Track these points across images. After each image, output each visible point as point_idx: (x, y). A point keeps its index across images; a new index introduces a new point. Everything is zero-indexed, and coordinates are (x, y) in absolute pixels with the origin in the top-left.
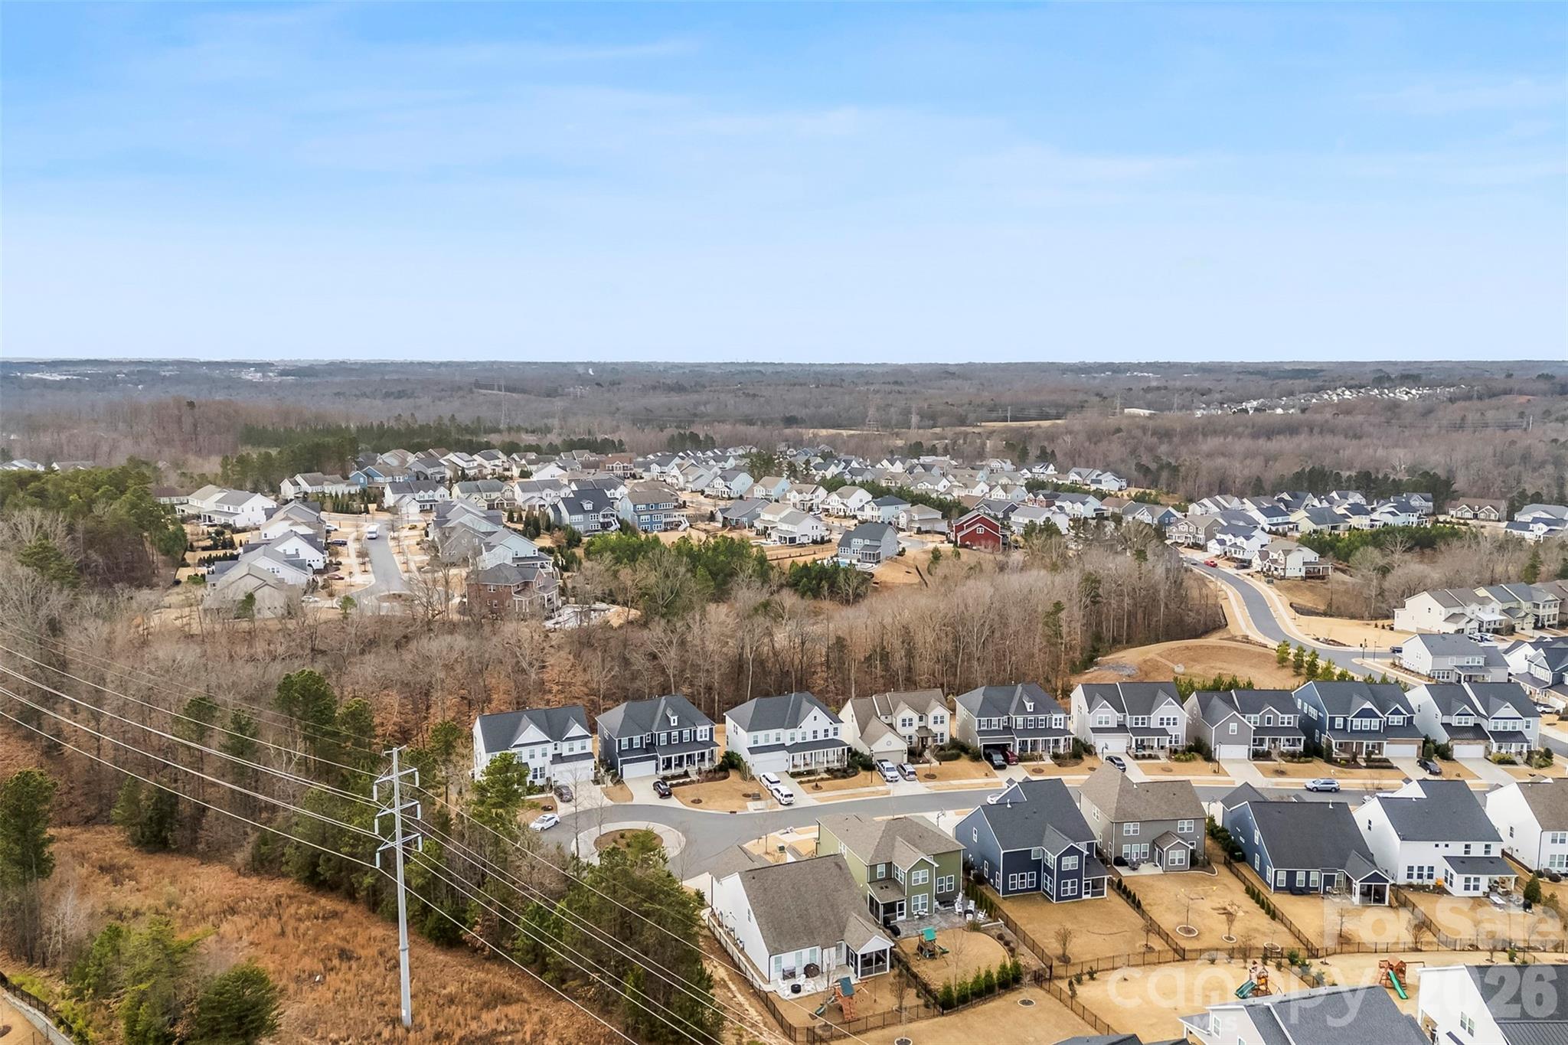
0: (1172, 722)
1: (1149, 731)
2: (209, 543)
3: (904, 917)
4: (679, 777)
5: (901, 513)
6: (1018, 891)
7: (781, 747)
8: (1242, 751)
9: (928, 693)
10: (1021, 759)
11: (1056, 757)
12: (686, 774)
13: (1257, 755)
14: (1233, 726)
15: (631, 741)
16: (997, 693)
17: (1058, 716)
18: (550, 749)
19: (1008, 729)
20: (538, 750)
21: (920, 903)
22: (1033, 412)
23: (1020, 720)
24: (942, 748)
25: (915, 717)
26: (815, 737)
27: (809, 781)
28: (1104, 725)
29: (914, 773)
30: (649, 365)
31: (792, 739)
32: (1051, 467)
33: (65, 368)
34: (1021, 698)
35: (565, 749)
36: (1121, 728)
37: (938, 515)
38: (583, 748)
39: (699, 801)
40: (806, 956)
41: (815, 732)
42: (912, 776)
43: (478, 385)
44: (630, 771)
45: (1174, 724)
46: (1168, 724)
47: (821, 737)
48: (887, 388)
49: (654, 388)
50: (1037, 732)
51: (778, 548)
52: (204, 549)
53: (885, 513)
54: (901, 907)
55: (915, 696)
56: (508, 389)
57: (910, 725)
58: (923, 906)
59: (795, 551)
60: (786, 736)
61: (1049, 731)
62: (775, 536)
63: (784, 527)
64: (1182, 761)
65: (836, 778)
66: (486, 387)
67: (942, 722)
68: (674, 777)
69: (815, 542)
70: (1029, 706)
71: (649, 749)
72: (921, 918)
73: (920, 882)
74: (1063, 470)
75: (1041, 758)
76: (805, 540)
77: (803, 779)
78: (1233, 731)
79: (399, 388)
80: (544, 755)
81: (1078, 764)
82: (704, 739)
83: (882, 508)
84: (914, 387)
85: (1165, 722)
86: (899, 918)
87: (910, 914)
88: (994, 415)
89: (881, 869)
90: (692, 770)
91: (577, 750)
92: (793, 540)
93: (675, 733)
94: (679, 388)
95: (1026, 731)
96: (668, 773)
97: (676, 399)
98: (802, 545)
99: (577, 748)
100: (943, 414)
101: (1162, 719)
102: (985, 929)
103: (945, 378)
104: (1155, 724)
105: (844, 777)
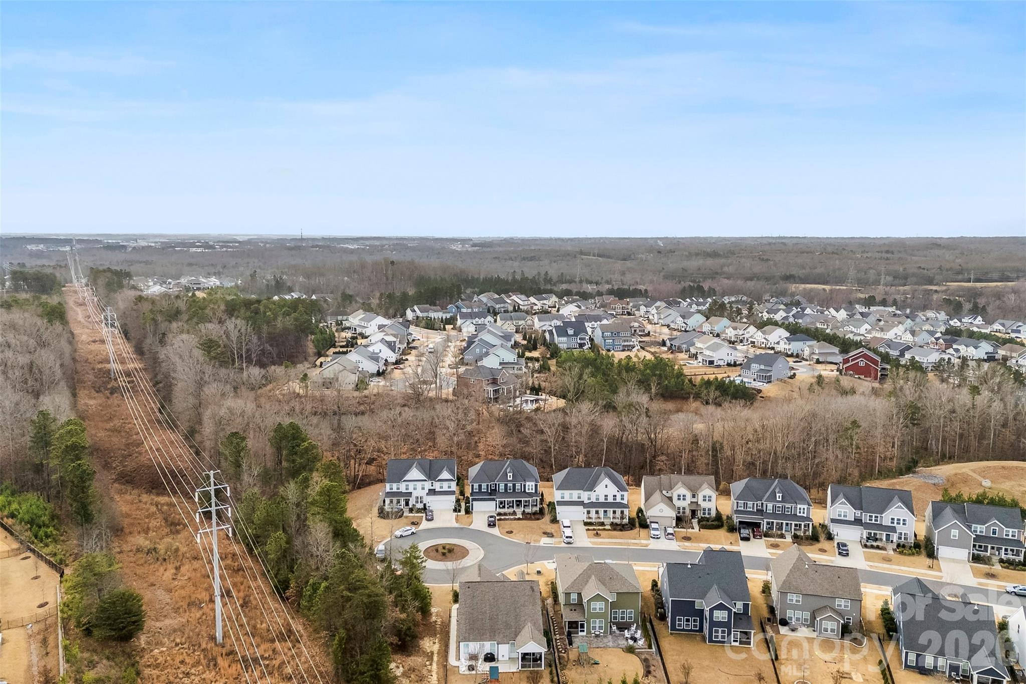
0: (901, 522)
1: (881, 527)
2: (344, 344)
3: (584, 634)
4: (510, 514)
5: (805, 347)
6: (683, 630)
7: (581, 503)
8: (963, 554)
9: (702, 478)
10: (767, 535)
11: (796, 537)
12: (514, 513)
13: (976, 559)
14: (955, 533)
15: (480, 486)
16: (757, 484)
17: (802, 506)
18: (428, 485)
19: (760, 512)
20: (419, 485)
21: (597, 625)
22: (995, 276)
23: (770, 506)
24: (708, 520)
25: (689, 495)
26: (606, 499)
27: (594, 530)
28: (842, 518)
29: (672, 534)
30: (705, 239)
31: (589, 499)
32: (979, 318)
33: (362, 242)
34: (774, 489)
35: (437, 486)
36: (858, 522)
37: (836, 350)
38: (449, 487)
39: (511, 532)
40: (488, 647)
41: (606, 496)
42: (671, 536)
43: (581, 253)
44: (477, 506)
45: (904, 524)
46: (898, 523)
47: (610, 500)
48: (878, 255)
49: (697, 254)
50: (784, 516)
51: (699, 367)
52: (342, 347)
53: (795, 347)
54: (582, 626)
55: (693, 479)
56: (599, 256)
57: (684, 499)
58: (600, 628)
59: (710, 370)
60: (585, 496)
61: (795, 517)
62: (700, 358)
63: (707, 353)
64: (905, 554)
65: (615, 530)
66: (588, 254)
67: (710, 500)
68: (505, 514)
69: (729, 365)
70: (779, 496)
71: (492, 493)
72: (597, 636)
73: (598, 611)
74: (989, 322)
75: (782, 536)
76: (721, 363)
77: (590, 528)
78: (955, 536)
79: (532, 255)
80: (423, 489)
81: (812, 545)
82: (530, 491)
83: (792, 343)
84: (900, 255)
85: (896, 521)
86: (581, 634)
87: (589, 632)
88: (960, 277)
89: (574, 597)
90: (519, 511)
91: (445, 488)
92: (711, 362)
93: (510, 485)
94: (714, 255)
95: (774, 515)
96: (502, 511)
97: (710, 262)
98: (719, 366)
99: (445, 487)
100: (914, 275)
101: (893, 519)
102: (639, 653)
103: (931, 249)
104: (886, 522)
105: (621, 530)
